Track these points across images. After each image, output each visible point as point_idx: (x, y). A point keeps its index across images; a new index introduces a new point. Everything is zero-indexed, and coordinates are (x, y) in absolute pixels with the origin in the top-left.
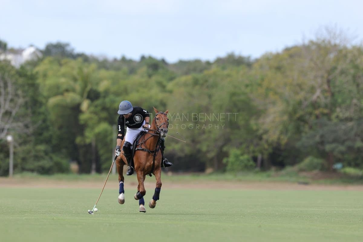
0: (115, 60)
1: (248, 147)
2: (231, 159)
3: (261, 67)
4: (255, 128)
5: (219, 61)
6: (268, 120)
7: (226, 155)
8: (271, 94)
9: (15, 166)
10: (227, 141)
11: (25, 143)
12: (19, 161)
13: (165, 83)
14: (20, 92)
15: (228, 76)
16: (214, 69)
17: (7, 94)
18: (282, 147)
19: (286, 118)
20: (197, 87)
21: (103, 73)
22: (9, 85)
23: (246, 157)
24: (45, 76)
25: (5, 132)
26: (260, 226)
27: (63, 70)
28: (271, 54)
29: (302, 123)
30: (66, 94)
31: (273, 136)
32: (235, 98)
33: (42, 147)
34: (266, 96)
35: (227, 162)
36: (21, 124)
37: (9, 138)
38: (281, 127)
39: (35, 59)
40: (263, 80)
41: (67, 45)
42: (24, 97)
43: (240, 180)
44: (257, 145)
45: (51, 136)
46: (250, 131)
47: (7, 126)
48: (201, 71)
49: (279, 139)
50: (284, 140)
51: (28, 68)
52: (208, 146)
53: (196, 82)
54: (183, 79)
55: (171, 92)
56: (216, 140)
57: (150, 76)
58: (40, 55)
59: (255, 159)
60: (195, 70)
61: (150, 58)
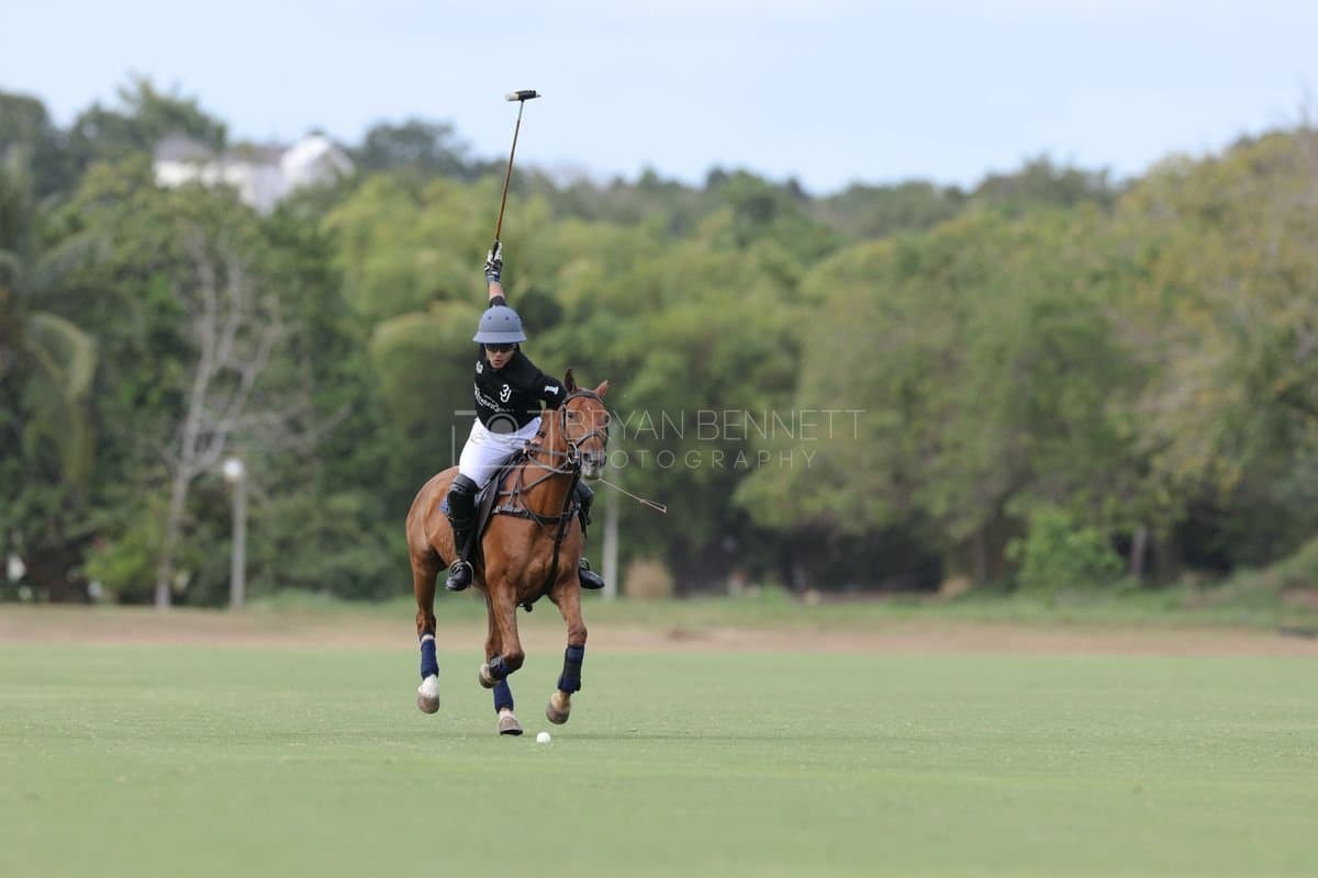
0: (619, 184)
1: (1097, 500)
2: (1037, 544)
3: (1149, 207)
4: (1123, 430)
5: (994, 186)
6: (1172, 402)
7: (1018, 529)
8: (1182, 308)
9: (252, 571)
10: (1022, 479)
11: (289, 485)
12: (268, 550)
13: (794, 269)
14: (271, 302)
15: (1028, 240)
16: (975, 214)
17: (226, 307)
18: (1223, 502)
19: (1236, 393)
20: (913, 283)
21: (573, 232)
22: (234, 274)
23: (1090, 534)
24: (363, 242)
25: (218, 445)
26: (1138, 790)
27: (429, 220)
28: (1185, 160)
29: (1295, 414)
30: (439, 308)
31: (1190, 461)
32: (1048, 323)
33: (348, 502)
34: (1166, 313)
35: (1022, 554)
36: (273, 418)
37: (233, 469)
38: (1218, 428)
39: (330, 180)
40: (1154, 255)
41: (447, 129)
42: (286, 320)
43: (1067, 622)
44: (1131, 491)
45: (384, 462)
46: (1105, 443)
47: (225, 426)
48: (929, 222)
49: (1211, 469)
50: (1231, 474)
51: (303, 212)
52: (952, 498)
53: (909, 265)
54: (862, 252)
55: (817, 301)
56: (981, 476)
57: (743, 243)
58: (347, 168)
59: (1123, 545)
60: (905, 220)
61: (743, 176)
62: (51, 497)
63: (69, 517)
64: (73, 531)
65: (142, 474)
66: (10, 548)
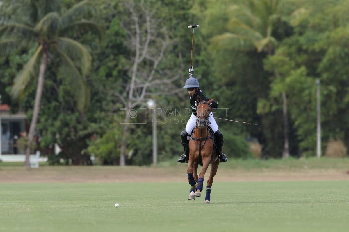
9: (161, 149)
12: (167, 139)
14: (164, 30)
22: (148, 19)
24: (204, 4)
25: (144, 93)
36: (167, 81)
37: (151, 104)
42: (171, 37)
45: (217, 98)
47: (147, 85)
62: (72, 118)
63: (80, 127)
64: (82, 133)
65: (111, 107)
66: (55, 141)
